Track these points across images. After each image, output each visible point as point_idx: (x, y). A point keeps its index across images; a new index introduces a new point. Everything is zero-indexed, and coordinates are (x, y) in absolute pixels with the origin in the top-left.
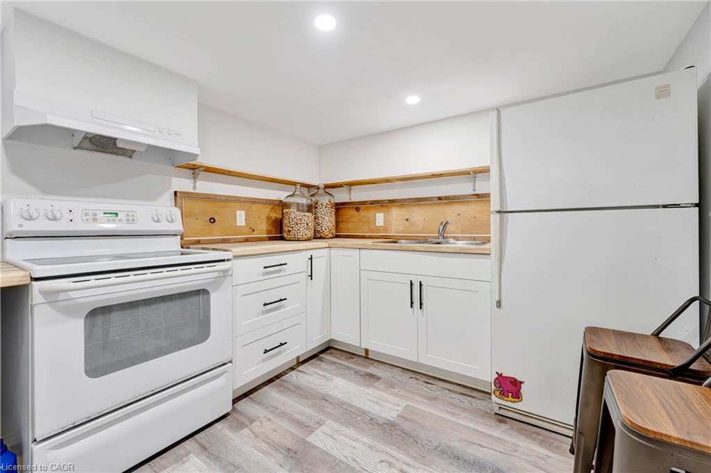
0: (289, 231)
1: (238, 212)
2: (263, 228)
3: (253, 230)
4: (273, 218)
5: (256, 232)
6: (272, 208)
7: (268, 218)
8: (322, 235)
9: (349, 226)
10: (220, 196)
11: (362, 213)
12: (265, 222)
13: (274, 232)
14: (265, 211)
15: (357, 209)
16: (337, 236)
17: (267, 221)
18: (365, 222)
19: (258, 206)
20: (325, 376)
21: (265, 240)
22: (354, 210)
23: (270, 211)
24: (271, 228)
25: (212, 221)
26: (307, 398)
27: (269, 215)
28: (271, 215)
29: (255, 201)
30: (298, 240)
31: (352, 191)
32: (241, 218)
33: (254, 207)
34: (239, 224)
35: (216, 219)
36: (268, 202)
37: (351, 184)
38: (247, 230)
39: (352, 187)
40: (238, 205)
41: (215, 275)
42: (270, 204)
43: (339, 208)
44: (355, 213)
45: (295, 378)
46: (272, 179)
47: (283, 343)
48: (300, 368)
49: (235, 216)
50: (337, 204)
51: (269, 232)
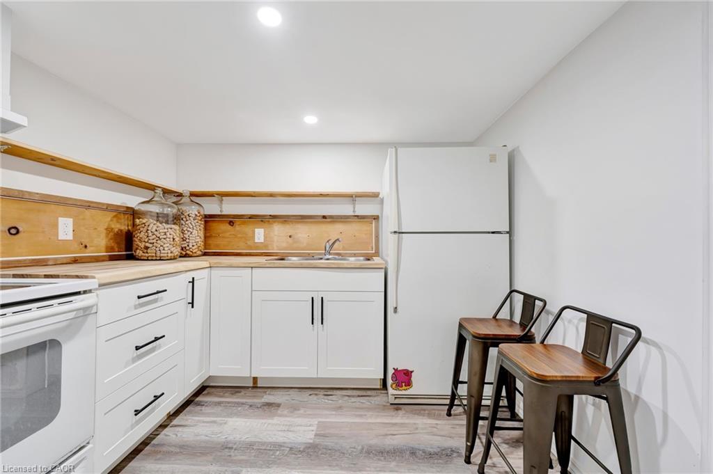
0: (147, 248)
1: (62, 221)
2: (100, 243)
3: (86, 247)
4: (116, 230)
5: (89, 249)
6: (115, 216)
7: (109, 230)
8: (188, 252)
9: (218, 241)
10: (30, 193)
11: (237, 228)
12: (103, 235)
13: (117, 249)
14: (106, 220)
15: (231, 223)
16: (205, 254)
17: (107, 235)
18: (241, 238)
19: (93, 211)
20: (214, 422)
21: (103, 261)
22: (228, 225)
23: (111, 220)
24: (112, 243)
25: (13, 231)
26: (203, 454)
27: (109, 224)
28: (113, 226)
29: (89, 205)
30: (160, 260)
31: (223, 202)
32: (66, 228)
33: (88, 213)
34: (62, 236)
35: (21, 229)
36: (108, 208)
37: (223, 195)
38: (76, 246)
39: (224, 198)
40: (61, 209)
41: (72, 315)
42: (112, 211)
43: (208, 219)
44: (229, 227)
45: (174, 436)
46: (120, 177)
47: (159, 394)
48: (175, 422)
49: (56, 226)
50: (206, 216)
51: (109, 249)
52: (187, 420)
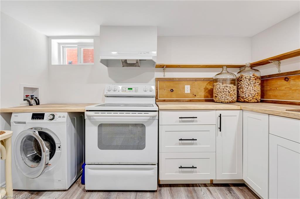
0: (216, 97)
1: (186, 86)
2: (202, 94)
3: (195, 96)
4: (210, 88)
6: (209, 83)
7: (206, 89)
8: (245, 99)
9: (276, 93)
10: (175, 78)
11: (292, 82)
12: (203, 90)
13: (210, 97)
14: (204, 85)
15: (286, 79)
16: (262, 101)
17: (205, 91)
18: (296, 90)
19: (199, 82)
21: (202, 101)
22: (283, 80)
23: (207, 85)
24: (207, 94)
25: (172, 91)
27: (206, 87)
28: (208, 87)
29: (196, 80)
30: (222, 103)
31: (281, 64)
32: (187, 89)
33: (196, 83)
34: (186, 92)
35: (174, 90)
36: (205, 80)
37: (279, 59)
38: (191, 95)
39: (281, 61)
40: (186, 82)
41: (148, 118)
42: (207, 81)
44: (285, 82)
46: (207, 66)
47: (194, 166)
48: (211, 188)
49: (184, 88)
50: (262, 77)
51: (205, 97)
52: (216, 192)
